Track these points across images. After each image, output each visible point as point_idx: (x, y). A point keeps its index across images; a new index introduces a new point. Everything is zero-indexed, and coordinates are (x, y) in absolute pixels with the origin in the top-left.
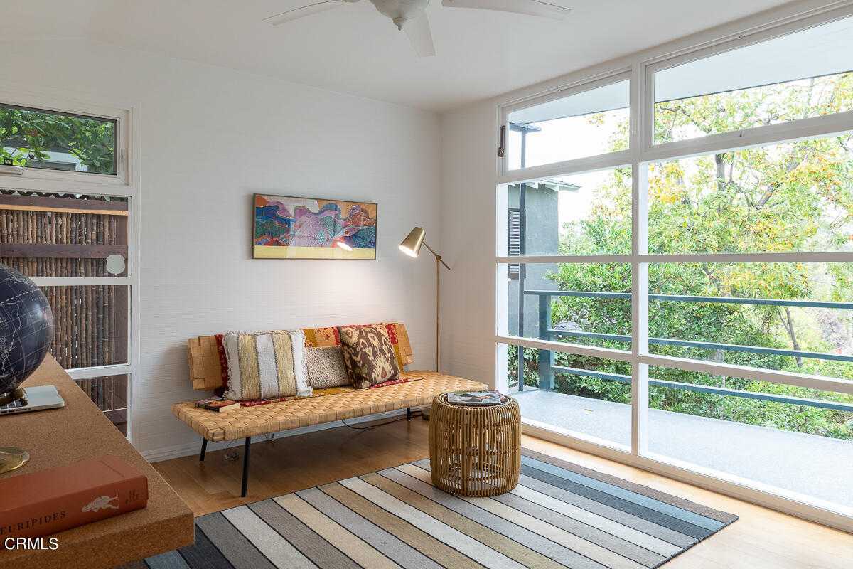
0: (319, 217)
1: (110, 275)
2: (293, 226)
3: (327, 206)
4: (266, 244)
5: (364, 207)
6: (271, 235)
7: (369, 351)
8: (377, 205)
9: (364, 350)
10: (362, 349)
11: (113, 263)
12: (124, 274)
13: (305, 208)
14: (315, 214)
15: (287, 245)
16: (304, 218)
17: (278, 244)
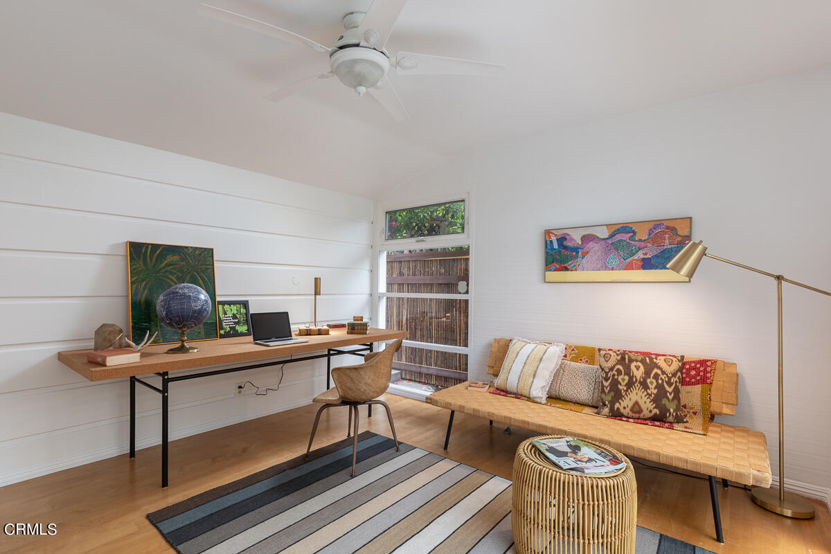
0: (610, 241)
1: (460, 293)
2: (580, 253)
3: (618, 230)
4: (556, 270)
5: (671, 224)
6: (560, 262)
7: (623, 380)
8: (691, 218)
9: (616, 377)
10: (614, 375)
11: (462, 285)
12: (467, 292)
13: (592, 235)
14: (604, 239)
15: (576, 270)
16: (591, 244)
17: (566, 269)
